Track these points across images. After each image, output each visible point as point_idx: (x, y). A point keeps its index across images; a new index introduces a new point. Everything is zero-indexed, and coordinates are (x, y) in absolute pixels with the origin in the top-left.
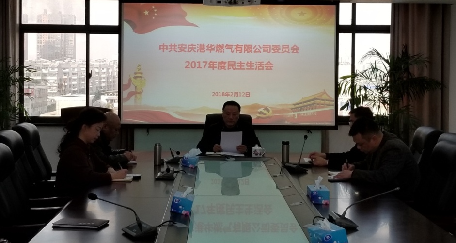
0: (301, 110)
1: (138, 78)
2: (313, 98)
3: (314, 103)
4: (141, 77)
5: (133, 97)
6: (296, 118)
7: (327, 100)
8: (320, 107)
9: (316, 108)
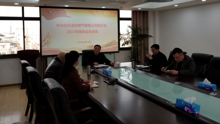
0: (107, 47)
1: (48, 38)
2: (111, 42)
3: (112, 44)
4: (49, 37)
5: (46, 45)
6: (106, 49)
7: (115, 43)
8: (113, 45)
9: (112, 46)
